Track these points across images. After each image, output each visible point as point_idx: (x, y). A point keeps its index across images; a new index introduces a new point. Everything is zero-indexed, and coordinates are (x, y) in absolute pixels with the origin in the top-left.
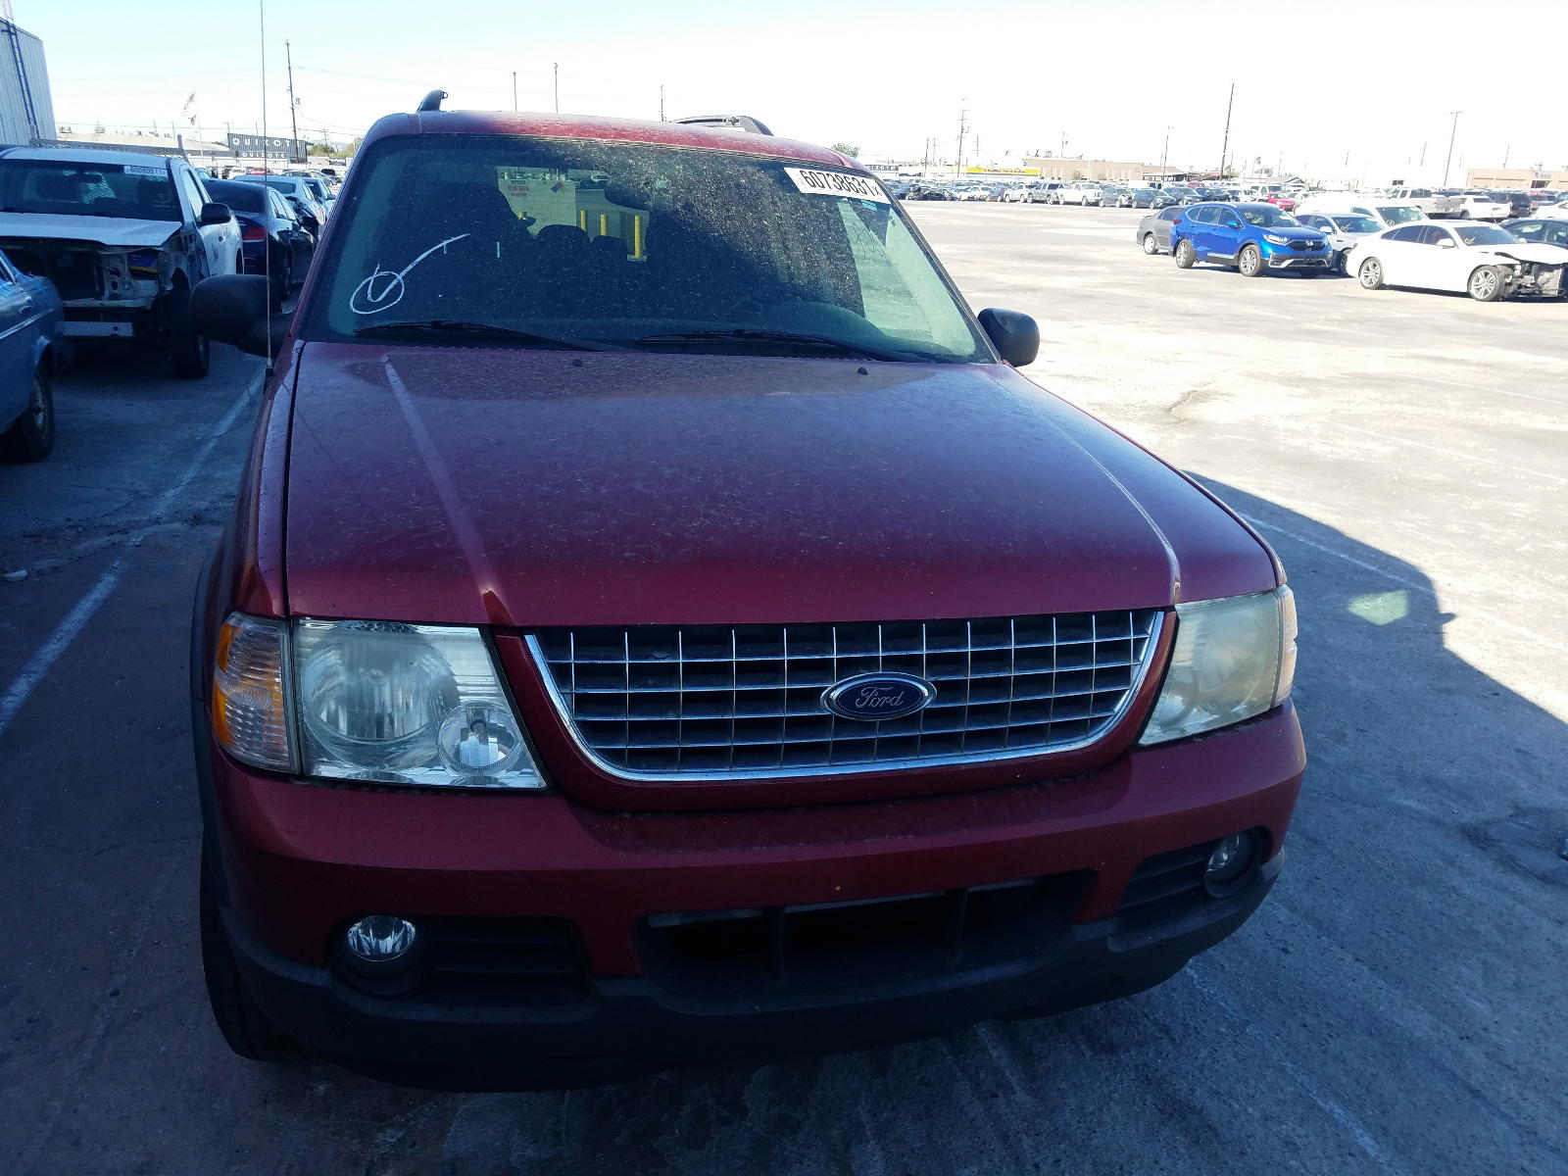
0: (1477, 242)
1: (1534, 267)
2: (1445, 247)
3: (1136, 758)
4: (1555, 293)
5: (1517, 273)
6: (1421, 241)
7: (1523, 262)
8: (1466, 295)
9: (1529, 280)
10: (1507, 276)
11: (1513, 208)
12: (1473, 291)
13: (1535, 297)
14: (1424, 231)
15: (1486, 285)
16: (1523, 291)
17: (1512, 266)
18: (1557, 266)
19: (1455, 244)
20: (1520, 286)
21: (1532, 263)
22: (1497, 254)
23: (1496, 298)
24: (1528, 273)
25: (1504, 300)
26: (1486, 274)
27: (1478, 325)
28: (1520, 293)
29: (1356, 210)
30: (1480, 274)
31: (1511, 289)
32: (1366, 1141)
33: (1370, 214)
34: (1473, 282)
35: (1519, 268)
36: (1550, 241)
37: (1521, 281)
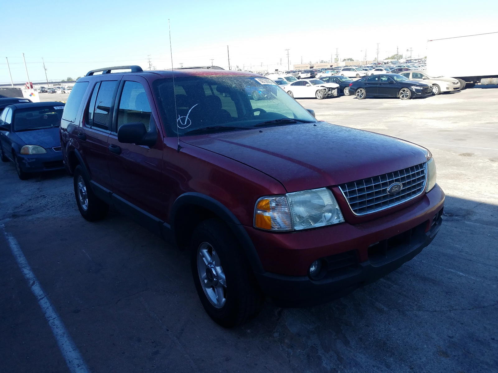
0: (315, 84)
1: (331, 89)
2: (308, 86)
3: (427, 195)
4: (336, 95)
5: (327, 91)
6: (301, 85)
7: (328, 88)
8: (316, 98)
9: (330, 92)
10: (325, 92)
11: (311, 74)
12: (317, 97)
13: (332, 97)
14: (301, 82)
15: (320, 95)
16: (329, 95)
17: (325, 89)
18: (335, 88)
19: (310, 85)
20: (328, 94)
21: (330, 88)
22: (321, 86)
23: (324, 98)
24: (329, 91)
25: (325, 98)
26: (320, 92)
27: (324, 105)
28: (329, 96)
29: (279, 78)
30: (318, 92)
31: (326, 95)
32: (461, 274)
33: (283, 79)
34: (317, 95)
35: (327, 89)
36: (331, 82)
37: (328, 93)
